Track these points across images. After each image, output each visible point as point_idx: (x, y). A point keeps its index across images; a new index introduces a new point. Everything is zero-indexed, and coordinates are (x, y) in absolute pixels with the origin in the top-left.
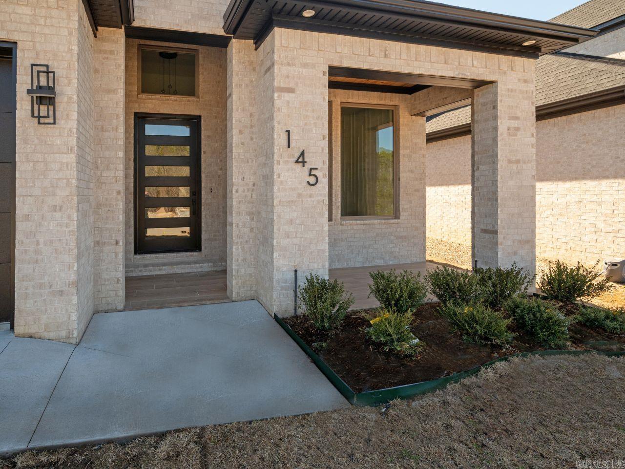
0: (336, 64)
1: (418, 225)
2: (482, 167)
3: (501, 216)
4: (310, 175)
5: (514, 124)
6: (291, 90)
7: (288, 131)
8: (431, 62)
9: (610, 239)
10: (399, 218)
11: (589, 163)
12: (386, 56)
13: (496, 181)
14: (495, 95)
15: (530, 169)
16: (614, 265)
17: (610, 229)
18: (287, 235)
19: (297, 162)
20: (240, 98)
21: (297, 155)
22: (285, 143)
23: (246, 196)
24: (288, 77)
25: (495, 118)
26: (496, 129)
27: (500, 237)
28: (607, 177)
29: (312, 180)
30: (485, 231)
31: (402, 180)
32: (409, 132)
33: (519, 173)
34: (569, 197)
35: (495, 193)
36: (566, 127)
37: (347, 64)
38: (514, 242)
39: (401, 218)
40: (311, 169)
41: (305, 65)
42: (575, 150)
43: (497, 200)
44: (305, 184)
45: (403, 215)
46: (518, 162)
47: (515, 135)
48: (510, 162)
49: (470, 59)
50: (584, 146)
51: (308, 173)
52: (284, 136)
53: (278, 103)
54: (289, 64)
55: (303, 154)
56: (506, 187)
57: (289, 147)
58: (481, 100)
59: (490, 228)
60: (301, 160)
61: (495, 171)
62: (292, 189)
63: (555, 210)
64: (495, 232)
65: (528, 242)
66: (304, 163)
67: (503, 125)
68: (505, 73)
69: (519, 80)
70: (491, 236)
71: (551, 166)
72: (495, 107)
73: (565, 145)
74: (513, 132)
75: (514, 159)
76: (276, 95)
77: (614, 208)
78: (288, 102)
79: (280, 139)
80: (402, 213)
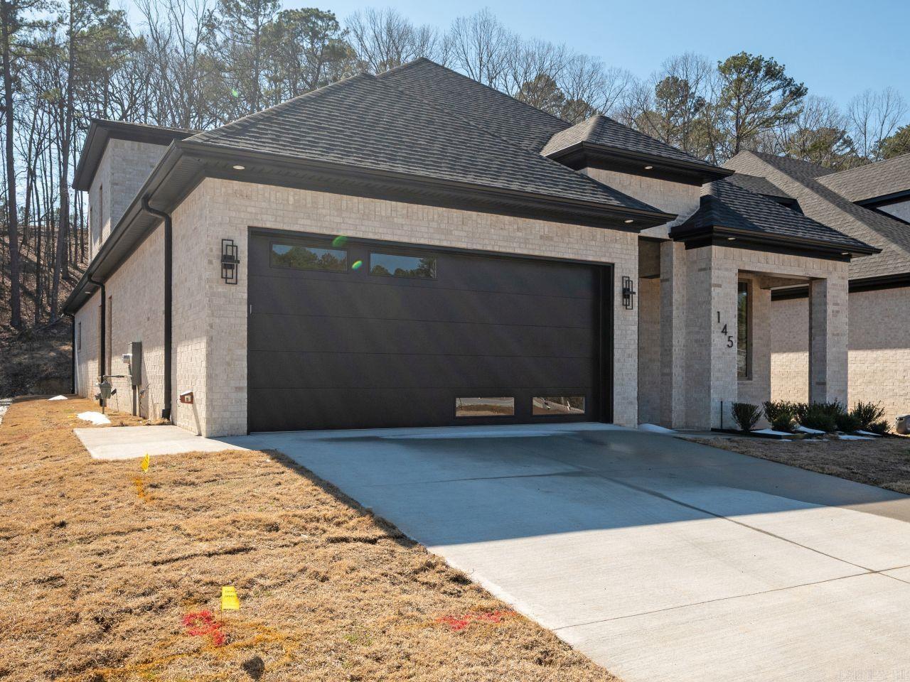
0: (742, 268)
1: (765, 386)
2: (817, 338)
3: (829, 372)
4: (729, 340)
5: (836, 308)
6: (720, 286)
7: (719, 312)
8: (791, 266)
9: (902, 401)
10: (751, 380)
11: (889, 335)
12: (767, 263)
13: (826, 348)
14: (826, 287)
15: (845, 340)
16: (901, 419)
17: (902, 393)
18: (717, 379)
19: (722, 332)
20: (677, 284)
21: (722, 327)
22: (717, 319)
23: (679, 354)
24: (718, 277)
25: (825, 304)
26: (825, 311)
27: (828, 386)
28: (900, 348)
29: (730, 344)
30: (818, 384)
31: (754, 345)
32: (759, 303)
33: (838, 342)
34: (876, 365)
35: (825, 356)
36: (875, 302)
37: (747, 268)
38: (835, 390)
39: (754, 379)
40: (729, 337)
41: (727, 269)
42: (880, 323)
43: (826, 361)
44: (726, 346)
45: (755, 376)
46: (838, 335)
47: (836, 316)
48: (833, 335)
49: (812, 264)
50: (886, 319)
51: (727, 339)
52: (716, 315)
53: (713, 294)
54: (719, 269)
55: (725, 326)
56: (831, 353)
57: (719, 322)
58: (817, 290)
59: (822, 381)
60: (724, 331)
61: (825, 341)
62: (720, 349)
63: (866, 378)
64: (824, 384)
65: (844, 391)
66: (726, 333)
67: (830, 308)
68: (831, 273)
69: (839, 277)
70: (822, 386)
71: (863, 337)
72: (825, 296)
73: (873, 317)
74: (836, 313)
75: (835, 333)
76: (712, 289)
77: (905, 374)
78: (718, 293)
79: (714, 317)
80: (754, 376)
